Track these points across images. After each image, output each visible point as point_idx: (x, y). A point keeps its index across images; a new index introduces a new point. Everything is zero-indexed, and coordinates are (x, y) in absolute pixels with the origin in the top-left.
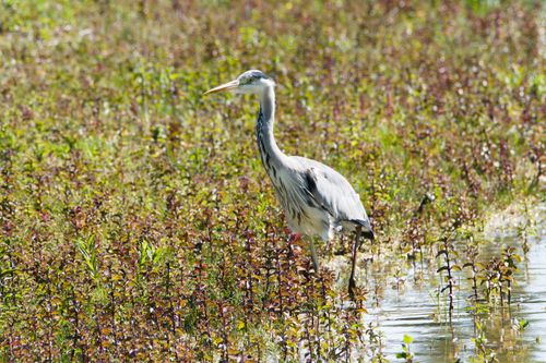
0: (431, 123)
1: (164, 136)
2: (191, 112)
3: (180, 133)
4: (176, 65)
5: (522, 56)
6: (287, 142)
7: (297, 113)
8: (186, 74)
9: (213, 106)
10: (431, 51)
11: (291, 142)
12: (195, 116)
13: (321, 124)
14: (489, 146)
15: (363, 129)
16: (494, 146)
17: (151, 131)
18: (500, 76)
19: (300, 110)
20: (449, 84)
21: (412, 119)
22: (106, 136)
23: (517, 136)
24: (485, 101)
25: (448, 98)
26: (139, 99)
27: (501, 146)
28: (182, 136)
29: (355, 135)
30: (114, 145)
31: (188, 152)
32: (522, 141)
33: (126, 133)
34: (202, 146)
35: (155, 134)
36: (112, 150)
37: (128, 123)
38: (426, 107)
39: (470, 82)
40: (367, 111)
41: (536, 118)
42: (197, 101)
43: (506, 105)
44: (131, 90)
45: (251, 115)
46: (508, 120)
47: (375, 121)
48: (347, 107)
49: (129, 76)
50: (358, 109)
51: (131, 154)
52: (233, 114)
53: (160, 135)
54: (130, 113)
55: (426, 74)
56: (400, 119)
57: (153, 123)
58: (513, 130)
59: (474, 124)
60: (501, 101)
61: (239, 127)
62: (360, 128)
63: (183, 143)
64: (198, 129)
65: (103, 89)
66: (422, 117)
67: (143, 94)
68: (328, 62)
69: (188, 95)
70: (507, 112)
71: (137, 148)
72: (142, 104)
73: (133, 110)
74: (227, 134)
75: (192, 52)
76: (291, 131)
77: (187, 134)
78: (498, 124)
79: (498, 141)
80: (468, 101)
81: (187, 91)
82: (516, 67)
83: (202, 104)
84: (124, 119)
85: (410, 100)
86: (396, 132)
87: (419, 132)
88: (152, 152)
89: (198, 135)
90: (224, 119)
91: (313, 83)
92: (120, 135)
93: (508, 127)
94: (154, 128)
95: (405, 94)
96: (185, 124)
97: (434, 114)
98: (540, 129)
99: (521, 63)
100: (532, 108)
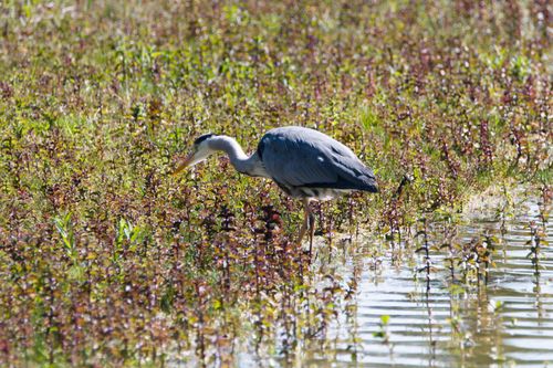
0: (412, 103)
1: (144, 114)
2: (173, 91)
3: (161, 112)
4: (158, 44)
5: (504, 37)
6: (267, 121)
7: (278, 92)
8: (168, 52)
9: (194, 85)
10: (414, 31)
11: (272, 121)
12: (176, 95)
13: (302, 103)
14: (469, 127)
15: (344, 109)
16: (474, 127)
17: (132, 109)
18: (481, 57)
19: (282, 89)
20: (431, 64)
21: (392, 99)
22: (86, 114)
23: (498, 117)
24: (466, 82)
25: (430, 78)
26: (120, 77)
27: (481, 127)
28: (163, 115)
29: (336, 115)
30: (94, 122)
31: (169, 131)
32: (502, 123)
33: (107, 111)
34: (183, 125)
35: (136, 112)
36: (92, 127)
37: (109, 100)
38: (407, 88)
39: (452, 64)
40: (348, 92)
41: (516, 100)
42: (178, 80)
43: (487, 86)
44: (113, 68)
45: (232, 94)
46: (489, 102)
47: (356, 101)
48: (329, 86)
49: (111, 53)
50: (340, 90)
51: (111, 133)
52: (213, 93)
53: (140, 113)
54: (111, 91)
55: (409, 54)
56: (381, 99)
57: (134, 101)
58: (494, 111)
59: (456, 105)
60: (483, 82)
61: (220, 106)
62: (340, 108)
63: (163, 121)
64: (178, 107)
65: (85, 66)
66: (404, 98)
67: (124, 72)
68: (311, 42)
69: (169, 74)
70: (488, 94)
71: (117, 126)
72: (123, 82)
73: (114, 88)
74: (208, 112)
75: (174, 31)
76: (272, 110)
77: (168, 112)
78: (479, 105)
79: (478, 123)
80: (449, 82)
81: (168, 69)
82: (498, 48)
83: (183, 82)
84: (106, 96)
85: (392, 81)
86: (377, 113)
87: (400, 113)
88: (132, 130)
89: (179, 114)
90: (206, 97)
91: (295, 62)
92: (100, 112)
93: (489, 109)
94: (134, 106)
95: (387, 74)
96: (166, 102)
97: (416, 95)
98: (521, 110)
99: (503, 45)
100: (514, 90)
